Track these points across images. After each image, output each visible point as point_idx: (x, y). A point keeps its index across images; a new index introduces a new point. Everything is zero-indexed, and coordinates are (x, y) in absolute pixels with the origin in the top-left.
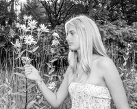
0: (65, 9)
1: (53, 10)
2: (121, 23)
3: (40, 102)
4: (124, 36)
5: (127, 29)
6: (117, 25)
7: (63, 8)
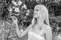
0: (33, 4)
1: (28, 3)
2: (52, 15)
3: (14, 36)
4: (52, 20)
5: (54, 18)
6: (51, 15)
7: (32, 3)
